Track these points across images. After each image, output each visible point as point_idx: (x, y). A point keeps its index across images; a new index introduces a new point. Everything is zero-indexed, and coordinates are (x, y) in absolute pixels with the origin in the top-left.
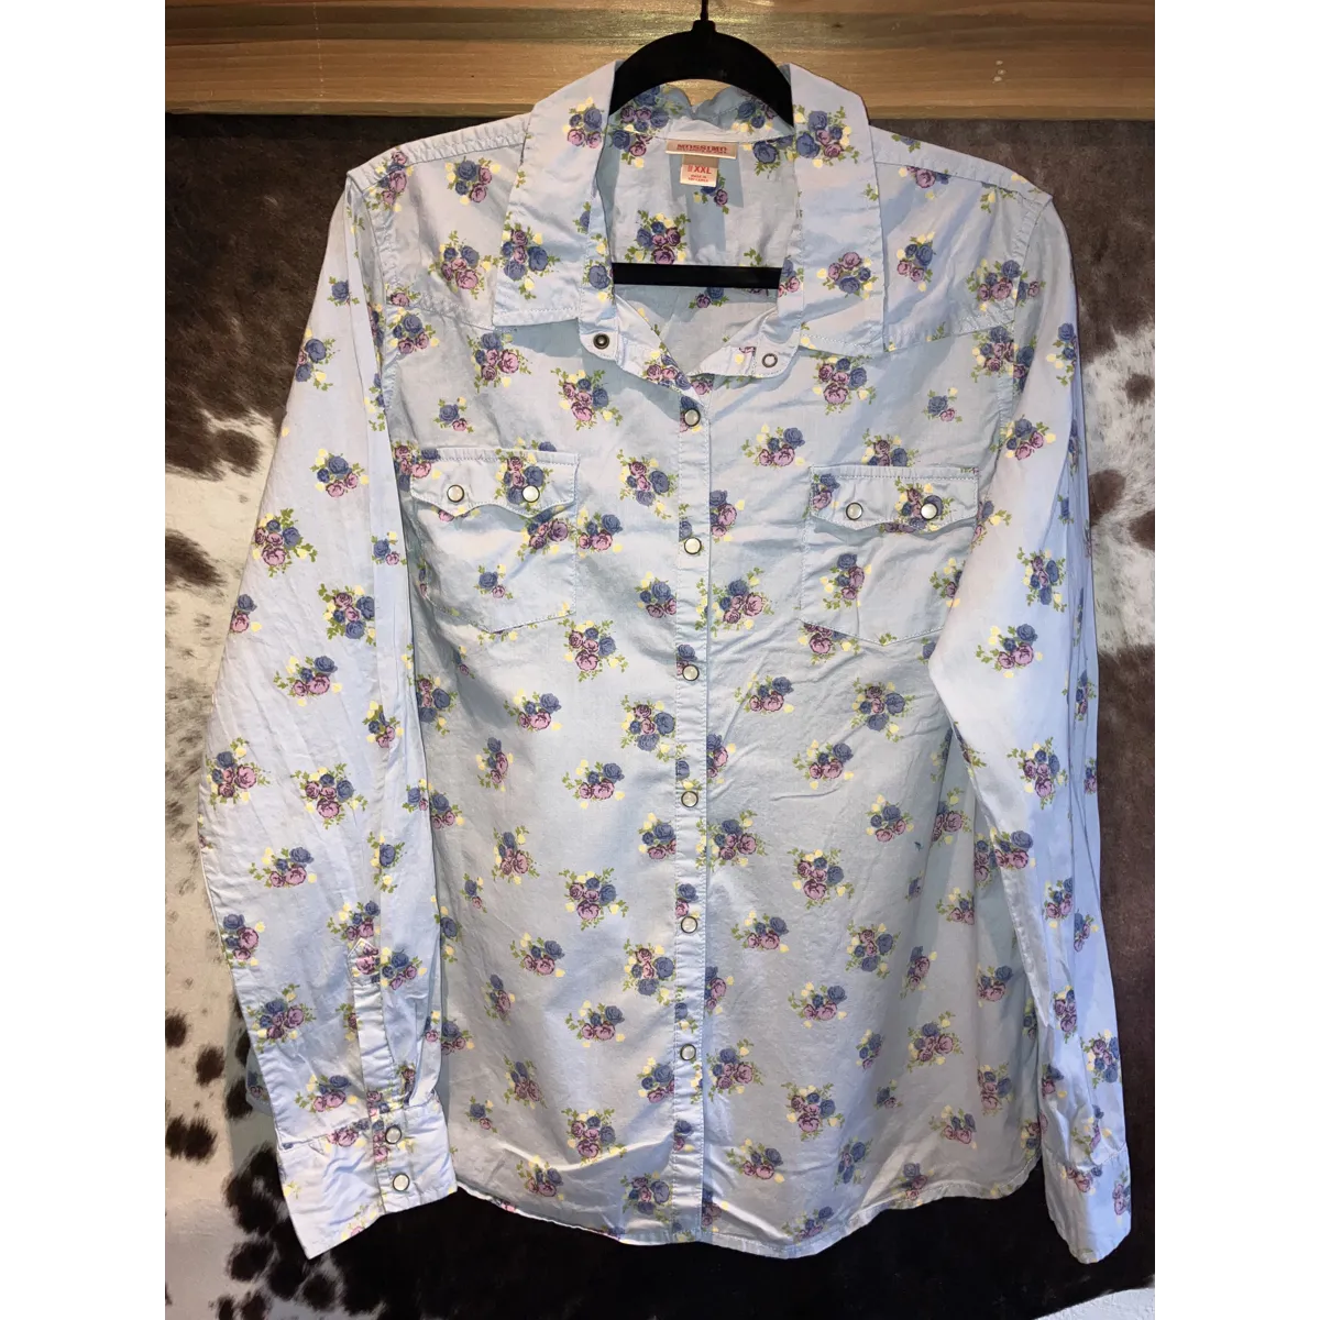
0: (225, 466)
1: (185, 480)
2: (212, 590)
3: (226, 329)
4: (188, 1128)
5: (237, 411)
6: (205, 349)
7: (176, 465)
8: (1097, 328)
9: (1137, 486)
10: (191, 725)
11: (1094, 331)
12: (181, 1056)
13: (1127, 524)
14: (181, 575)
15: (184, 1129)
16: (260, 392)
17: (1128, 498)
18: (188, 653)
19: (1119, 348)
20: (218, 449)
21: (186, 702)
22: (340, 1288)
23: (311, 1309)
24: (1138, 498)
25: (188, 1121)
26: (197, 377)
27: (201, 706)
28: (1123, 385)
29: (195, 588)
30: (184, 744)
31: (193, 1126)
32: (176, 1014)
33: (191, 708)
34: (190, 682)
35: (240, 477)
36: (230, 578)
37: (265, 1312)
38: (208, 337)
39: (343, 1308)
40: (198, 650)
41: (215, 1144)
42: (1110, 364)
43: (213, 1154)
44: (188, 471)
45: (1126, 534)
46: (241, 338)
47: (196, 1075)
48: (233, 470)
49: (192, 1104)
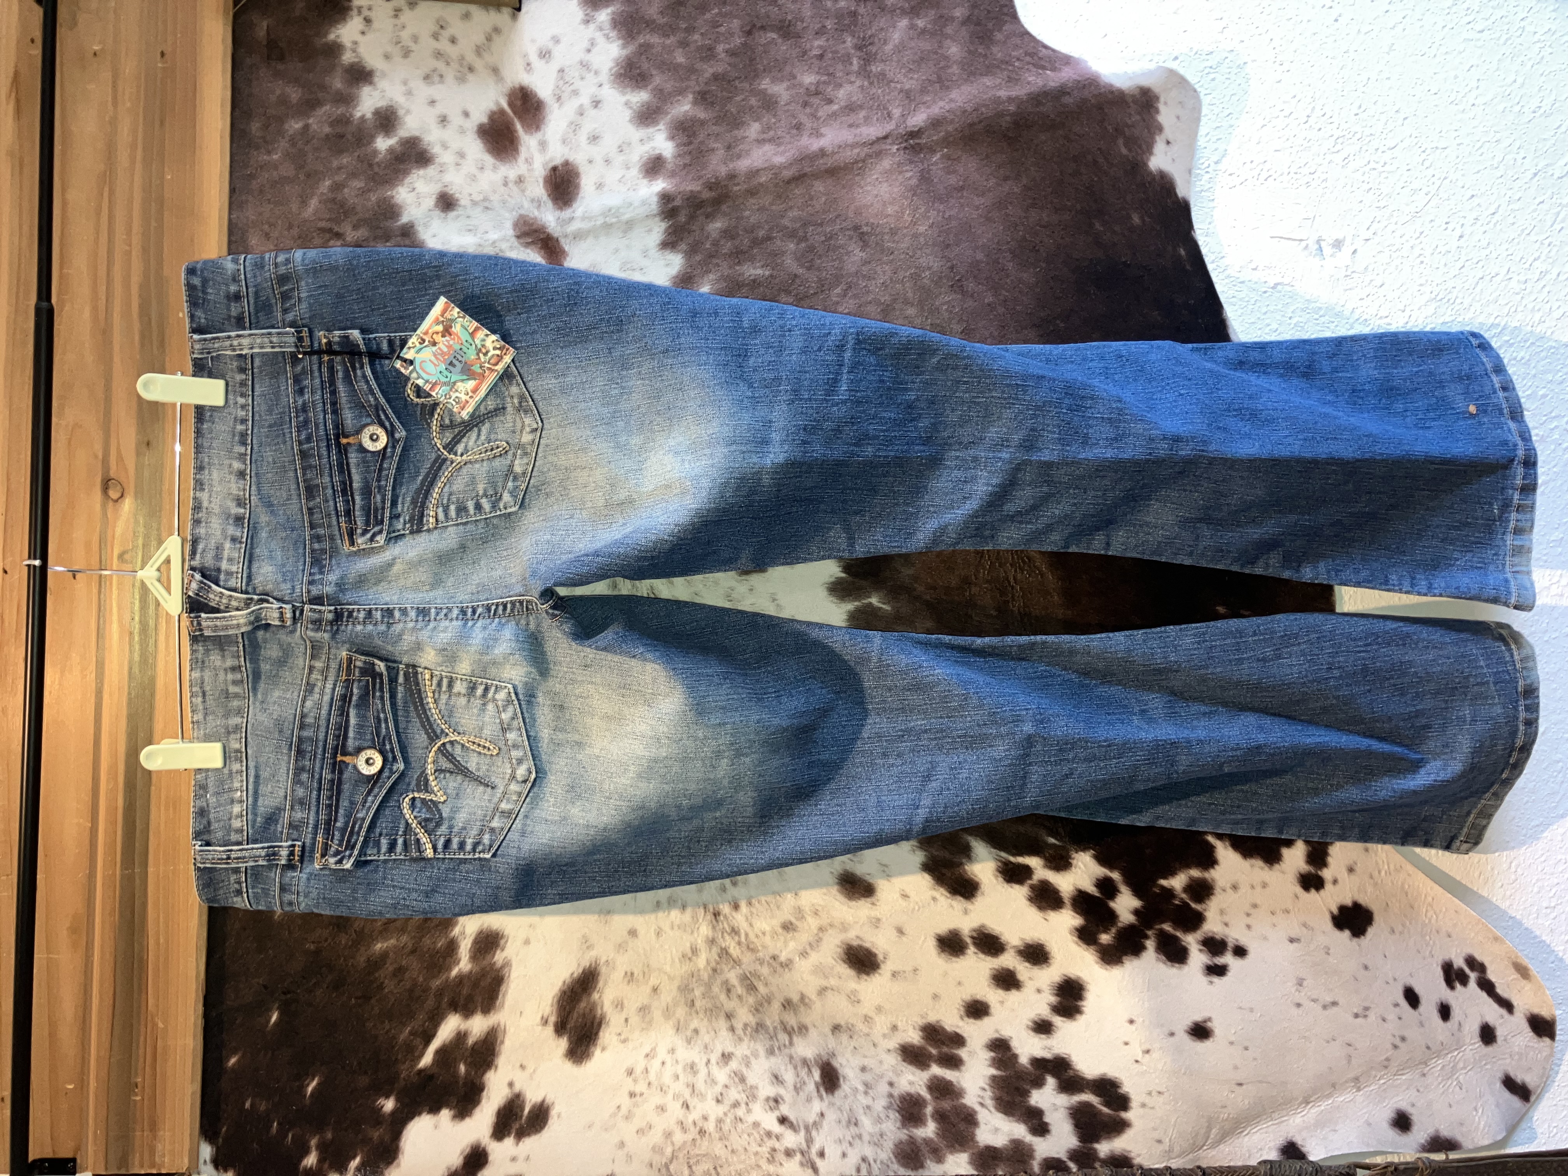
0: (499, 957)
1: (510, 991)
2: (603, 970)
3: (384, 955)
4: (1059, 999)
5: (452, 947)
6: (400, 971)
7: (497, 998)
8: (397, 236)
9: (526, 204)
10: (716, 989)
11: (399, 238)
12: (998, 1005)
13: (558, 213)
14: (590, 995)
15: (1060, 1003)
16: (437, 926)
17: (536, 213)
18: (655, 990)
19: (412, 218)
20: (485, 963)
21: (697, 993)
22: (1195, 873)
23: (1212, 897)
24: (536, 204)
25: (1053, 999)
26: (425, 980)
27: (699, 979)
28: (443, 215)
29: (601, 984)
30: (733, 995)
31: (1057, 995)
32: (962, 1009)
33: (702, 989)
34: (679, 988)
35: (509, 944)
36: (593, 953)
37: (1217, 937)
38: (391, 969)
39: (1212, 871)
40: (653, 981)
41: (1072, 976)
42: (426, 225)
43: (1079, 978)
44: (503, 988)
45: (567, 213)
46: (393, 942)
47: (1014, 993)
48: (503, 950)
49: (1038, 996)
